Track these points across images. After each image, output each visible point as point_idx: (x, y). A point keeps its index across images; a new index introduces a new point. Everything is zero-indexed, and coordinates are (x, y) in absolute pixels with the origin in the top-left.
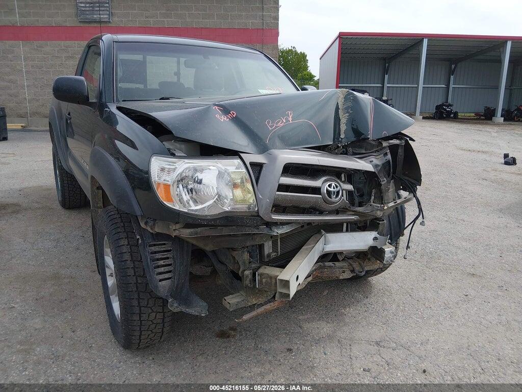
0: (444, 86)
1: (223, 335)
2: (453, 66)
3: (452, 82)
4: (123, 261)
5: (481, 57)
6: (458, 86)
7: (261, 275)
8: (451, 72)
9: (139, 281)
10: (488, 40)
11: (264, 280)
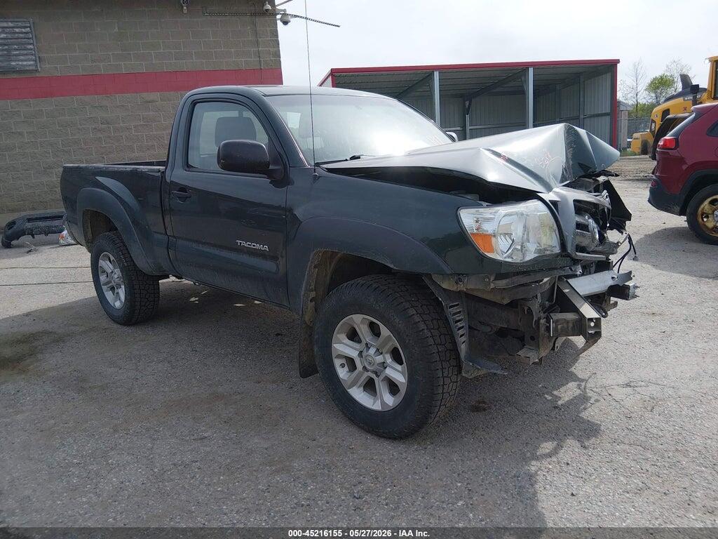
0: (459, 128)
1: (476, 409)
2: (467, 103)
3: (468, 123)
4: (420, 331)
5: (498, 90)
6: (475, 127)
7: (556, 322)
8: (466, 111)
9: (440, 350)
10: (506, 68)
11: (559, 327)
